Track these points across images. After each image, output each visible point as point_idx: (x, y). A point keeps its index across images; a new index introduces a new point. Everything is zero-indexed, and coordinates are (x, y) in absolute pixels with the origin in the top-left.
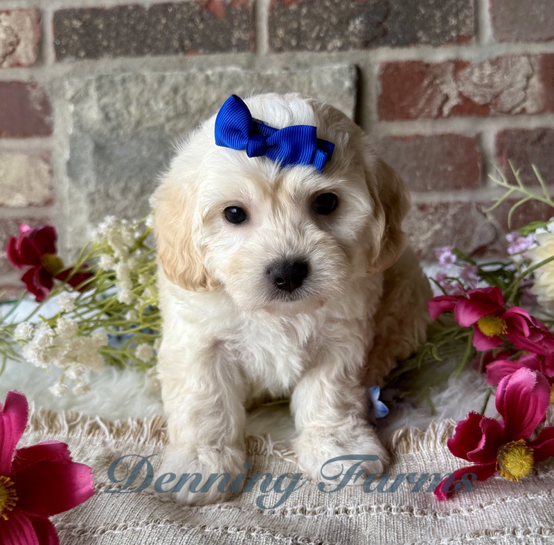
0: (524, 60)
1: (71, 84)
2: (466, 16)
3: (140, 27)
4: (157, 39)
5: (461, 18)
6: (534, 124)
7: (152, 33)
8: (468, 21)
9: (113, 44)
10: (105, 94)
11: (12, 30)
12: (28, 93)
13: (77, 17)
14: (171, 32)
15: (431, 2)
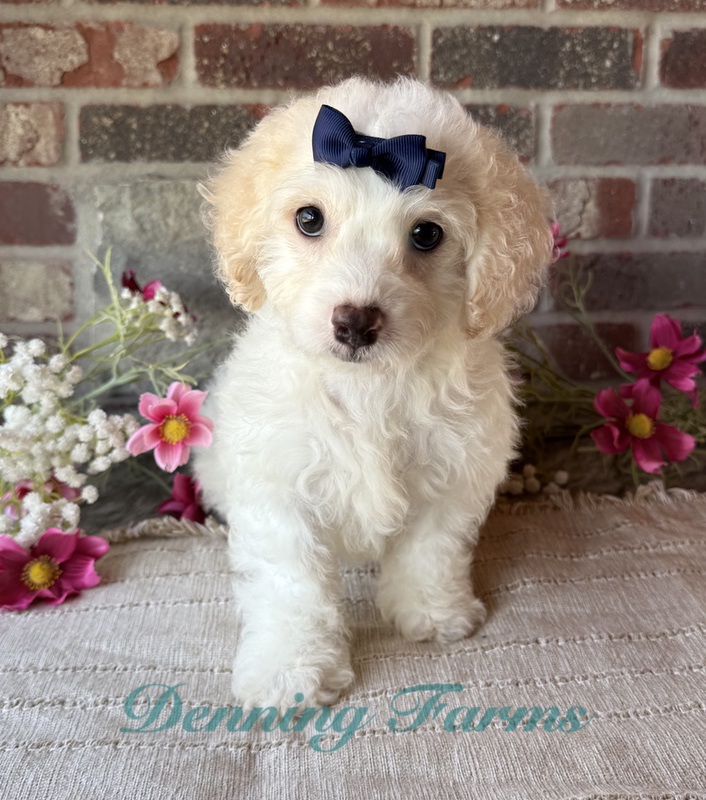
0: (582, 184)
1: (102, 190)
2: (527, 137)
3: (179, 130)
4: (198, 144)
5: (521, 138)
6: (586, 249)
7: (193, 137)
8: (528, 142)
9: (148, 147)
10: (140, 203)
11: (31, 125)
12: (48, 196)
13: (107, 114)
14: (214, 138)
15: (492, 120)
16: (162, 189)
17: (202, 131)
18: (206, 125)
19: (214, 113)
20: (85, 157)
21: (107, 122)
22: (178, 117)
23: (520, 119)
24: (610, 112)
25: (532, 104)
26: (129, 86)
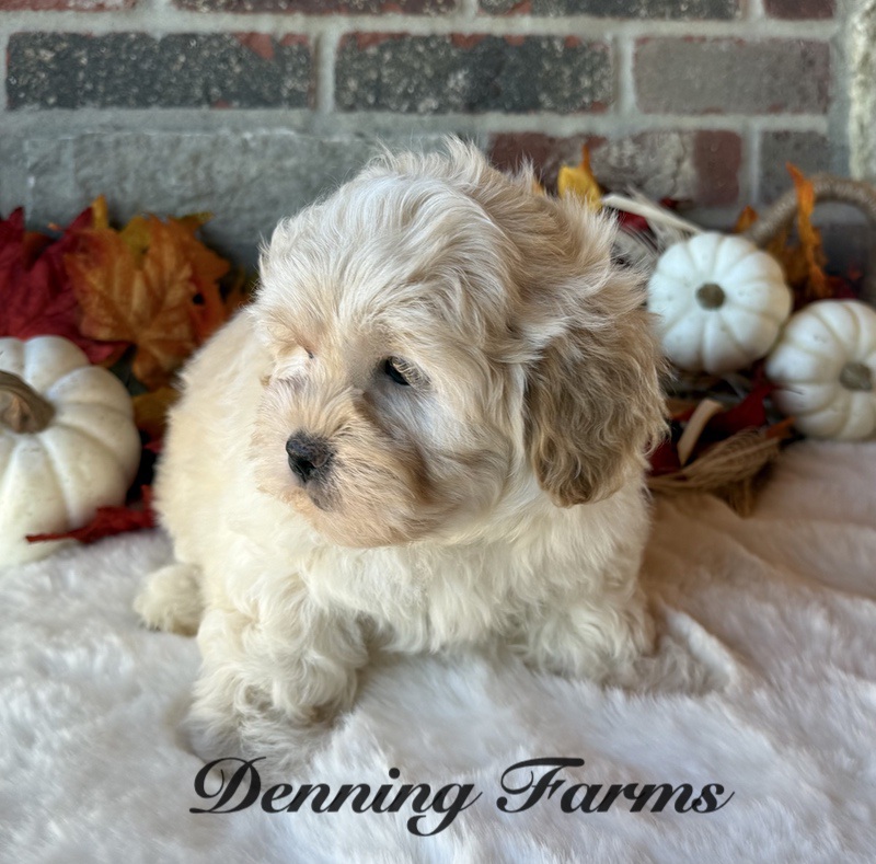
0: (674, 138)
1: (34, 145)
3: (145, 66)
4: (170, 84)
5: (597, 77)
7: (165, 75)
8: (605, 84)
9: (101, 88)
10: (88, 163)
13: (45, 46)
14: (192, 76)
15: (559, 56)
16: (118, 143)
17: (176, 68)
18: (182, 59)
19: (193, 44)
20: (14, 103)
21: (47, 55)
22: (143, 48)
23: (594, 54)
24: (705, 47)
25: (608, 37)
26: (79, 9)
